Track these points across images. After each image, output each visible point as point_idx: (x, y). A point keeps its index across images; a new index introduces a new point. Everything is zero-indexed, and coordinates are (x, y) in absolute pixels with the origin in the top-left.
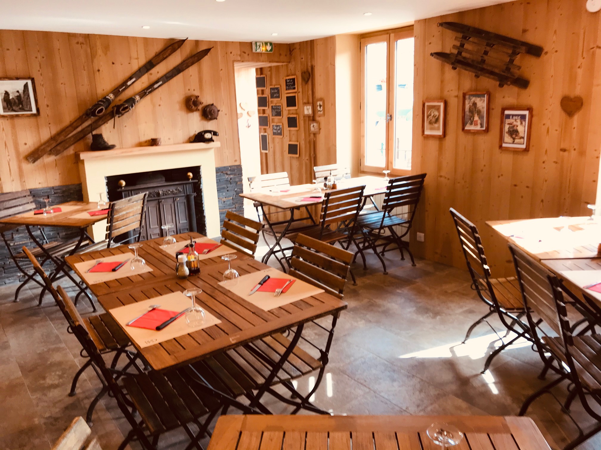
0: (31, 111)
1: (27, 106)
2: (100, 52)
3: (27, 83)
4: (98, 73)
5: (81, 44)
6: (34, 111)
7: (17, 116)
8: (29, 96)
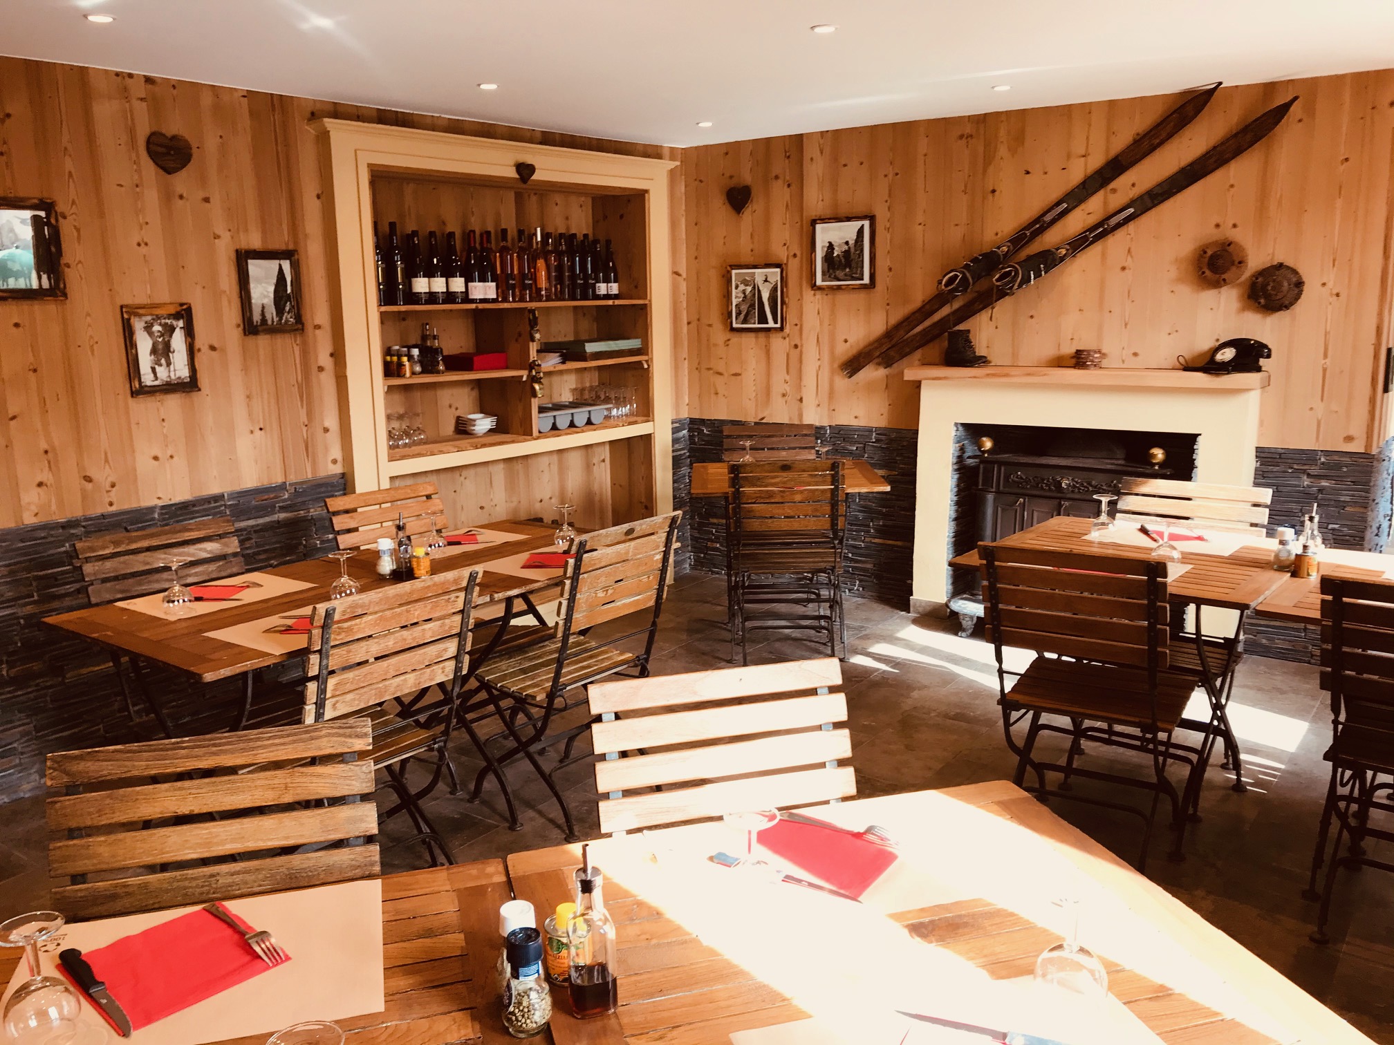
0: (863, 279)
1: (857, 268)
2: (1003, 151)
3: (863, 225)
4: (990, 196)
5: (967, 138)
6: (866, 280)
7: (839, 287)
8: (862, 251)
